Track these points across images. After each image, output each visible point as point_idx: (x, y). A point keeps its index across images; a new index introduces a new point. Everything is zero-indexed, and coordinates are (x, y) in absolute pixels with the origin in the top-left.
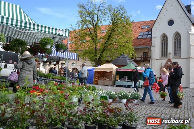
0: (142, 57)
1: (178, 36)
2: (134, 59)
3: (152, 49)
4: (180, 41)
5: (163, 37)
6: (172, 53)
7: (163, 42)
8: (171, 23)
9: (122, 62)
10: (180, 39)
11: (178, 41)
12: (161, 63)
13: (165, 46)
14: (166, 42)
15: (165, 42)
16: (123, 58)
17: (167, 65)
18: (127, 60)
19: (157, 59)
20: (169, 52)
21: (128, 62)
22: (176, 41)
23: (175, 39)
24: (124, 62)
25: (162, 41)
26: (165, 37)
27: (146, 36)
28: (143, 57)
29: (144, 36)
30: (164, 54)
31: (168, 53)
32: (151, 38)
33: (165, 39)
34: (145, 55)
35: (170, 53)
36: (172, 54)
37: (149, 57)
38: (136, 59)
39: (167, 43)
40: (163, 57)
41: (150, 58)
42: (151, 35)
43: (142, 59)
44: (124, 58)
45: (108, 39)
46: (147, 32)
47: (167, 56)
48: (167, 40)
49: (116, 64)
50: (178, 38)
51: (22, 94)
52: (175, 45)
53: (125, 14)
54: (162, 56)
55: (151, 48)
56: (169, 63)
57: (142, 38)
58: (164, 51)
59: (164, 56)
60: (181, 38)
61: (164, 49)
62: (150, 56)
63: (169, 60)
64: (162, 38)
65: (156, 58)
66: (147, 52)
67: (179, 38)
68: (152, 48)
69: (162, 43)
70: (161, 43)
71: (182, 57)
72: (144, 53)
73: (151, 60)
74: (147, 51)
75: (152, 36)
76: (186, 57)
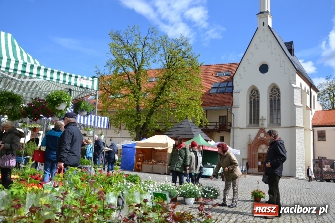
0: (216, 125)
1: (275, 91)
2: (204, 127)
3: (234, 111)
4: (279, 98)
5: (252, 92)
6: (266, 118)
7: (252, 100)
8: (264, 69)
9: (184, 133)
10: (279, 96)
11: (275, 98)
12: (249, 135)
13: (254, 106)
14: (256, 100)
15: (254, 100)
16: (185, 126)
17: (259, 138)
18: (193, 130)
19: (242, 129)
20: (262, 117)
21: (194, 133)
22: (273, 99)
23: (271, 96)
24: (187, 133)
25: (251, 98)
26: (256, 92)
27: (224, 89)
28: (218, 124)
29: (220, 89)
30: (254, 120)
31: (260, 118)
32: (232, 93)
33: (254, 96)
34: (222, 121)
36: (266, 120)
37: (229, 124)
38: (206, 127)
39: (258, 101)
40: (252, 125)
41: (231, 126)
42: (231, 88)
43: (216, 127)
44: (187, 127)
45: (160, 94)
46: (224, 82)
47: (258, 123)
48: (258, 97)
49: (172, 136)
50: (275, 94)
51: (20, 190)
52: (271, 105)
53: (190, 52)
54: (250, 123)
55: (231, 110)
56: (262, 135)
57: (217, 93)
58: (254, 115)
59: (254, 123)
60: (280, 93)
61: (254, 111)
62: (231, 123)
63: (262, 130)
64: (249, 93)
65: (241, 127)
66: (225, 117)
67: (277, 95)
68: (233, 109)
69: (251, 102)
70: (248, 101)
71: (282, 125)
72: (220, 117)
73: (232, 130)
74: (225, 115)
75: (233, 89)
76: (289, 126)
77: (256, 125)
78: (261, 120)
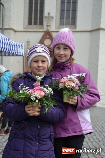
6: (54, 16)
12: (28, 42)
19: (15, 31)
20: (49, 14)
30: (36, 18)
31: (46, 14)
35: (51, 15)
36: (55, 18)
40: (33, 26)
47: (41, 23)
54: (30, 23)
58: (36, 11)
59: (36, 23)
61: (36, 3)
63: (48, 34)
65: (15, 29)
71: (78, 28)
76: (89, 29)
77: (38, 26)
78: (46, 17)
